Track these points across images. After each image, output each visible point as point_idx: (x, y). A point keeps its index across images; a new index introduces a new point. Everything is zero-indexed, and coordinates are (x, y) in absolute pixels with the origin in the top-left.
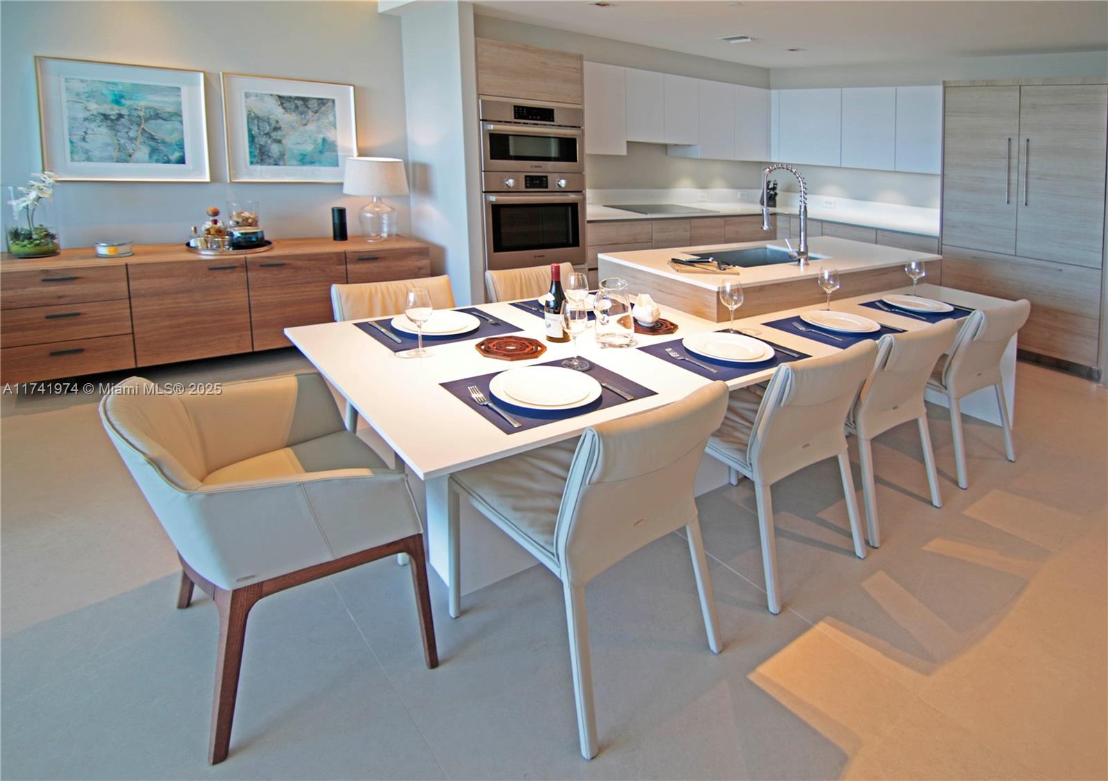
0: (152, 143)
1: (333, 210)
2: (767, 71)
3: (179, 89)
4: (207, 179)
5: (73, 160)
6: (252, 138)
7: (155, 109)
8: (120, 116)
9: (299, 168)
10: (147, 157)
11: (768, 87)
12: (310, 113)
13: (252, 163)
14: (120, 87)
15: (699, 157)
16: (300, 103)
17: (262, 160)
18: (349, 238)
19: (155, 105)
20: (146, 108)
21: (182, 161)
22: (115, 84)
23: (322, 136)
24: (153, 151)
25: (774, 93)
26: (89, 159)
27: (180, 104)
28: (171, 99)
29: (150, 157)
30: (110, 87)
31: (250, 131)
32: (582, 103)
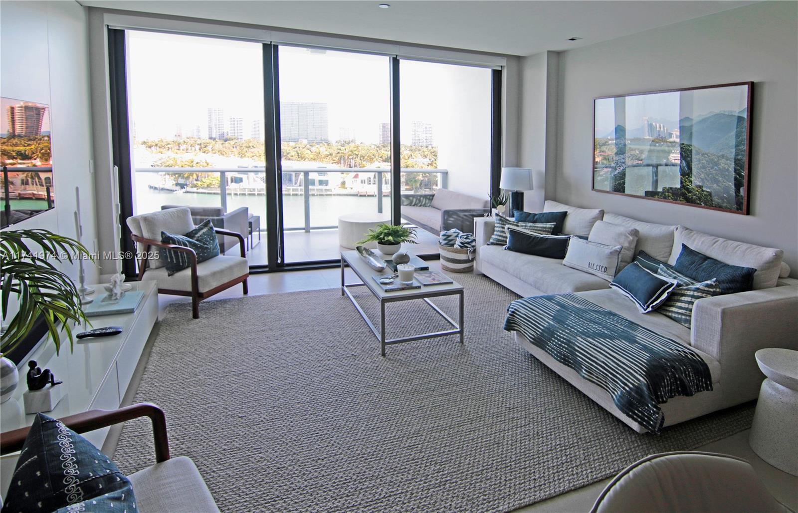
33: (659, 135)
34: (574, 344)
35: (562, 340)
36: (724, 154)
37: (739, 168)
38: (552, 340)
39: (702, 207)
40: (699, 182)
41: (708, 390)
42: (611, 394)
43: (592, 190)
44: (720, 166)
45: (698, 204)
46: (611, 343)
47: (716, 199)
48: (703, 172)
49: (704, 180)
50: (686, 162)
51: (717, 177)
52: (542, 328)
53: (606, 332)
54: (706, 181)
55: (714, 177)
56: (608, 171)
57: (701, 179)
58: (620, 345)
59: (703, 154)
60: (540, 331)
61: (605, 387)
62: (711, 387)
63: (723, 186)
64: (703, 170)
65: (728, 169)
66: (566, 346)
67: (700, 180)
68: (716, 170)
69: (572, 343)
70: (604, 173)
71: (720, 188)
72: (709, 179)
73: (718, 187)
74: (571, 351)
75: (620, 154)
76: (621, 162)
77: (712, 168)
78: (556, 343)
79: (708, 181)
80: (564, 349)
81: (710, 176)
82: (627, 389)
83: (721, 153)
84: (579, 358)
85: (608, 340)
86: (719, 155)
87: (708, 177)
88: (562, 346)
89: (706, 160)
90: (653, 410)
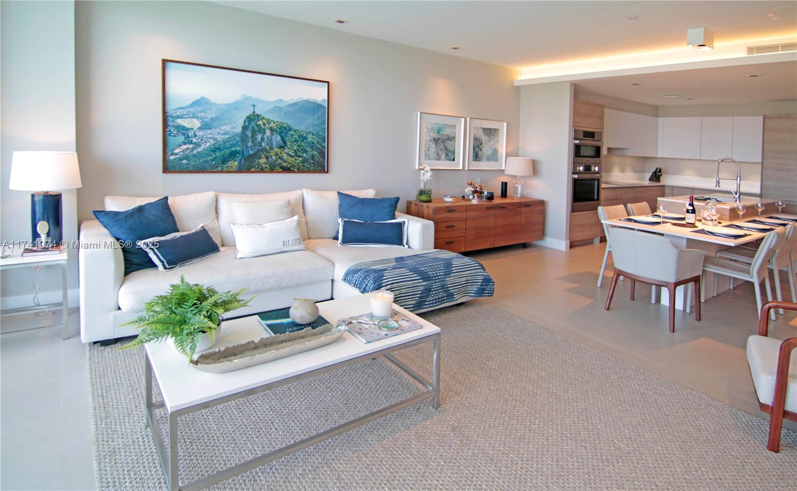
0: (446, 151)
1: (502, 183)
2: (657, 107)
3: (455, 126)
4: (461, 168)
5: (425, 159)
6: (474, 148)
7: (448, 135)
8: (439, 139)
9: (487, 163)
10: (444, 158)
11: (657, 116)
12: (492, 136)
13: (473, 160)
14: (440, 126)
15: (632, 155)
16: (489, 131)
17: (476, 159)
18: (508, 197)
19: (448, 133)
20: (446, 135)
21: (454, 160)
22: (438, 124)
23: (494, 147)
24: (447, 155)
25: (661, 120)
26: (429, 159)
27: (455, 133)
28: (453, 131)
29: (445, 158)
30: (437, 125)
31: (474, 145)
32: (603, 129)
33: (254, 112)
36: (311, 131)
37: (320, 141)
39: (296, 172)
43: (164, 171)
44: (308, 140)
47: (306, 165)
48: (295, 145)
50: (281, 136)
51: (306, 148)
54: (298, 152)
55: (304, 149)
56: (188, 149)
59: (295, 131)
63: (310, 155)
64: (295, 143)
65: (314, 142)
67: (293, 151)
68: (305, 142)
70: (181, 150)
71: (308, 156)
72: (300, 150)
75: (205, 129)
76: (206, 138)
77: (302, 141)
80: (441, 293)
81: (301, 148)
86: (307, 131)
87: (299, 148)
89: (297, 135)
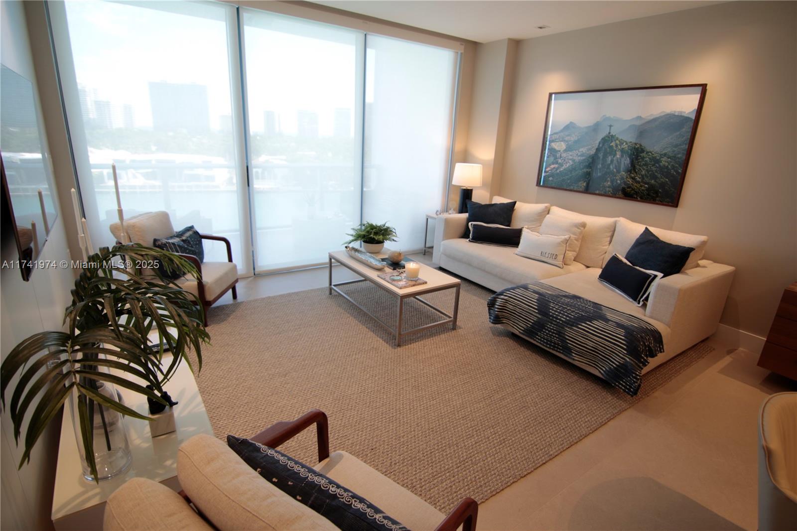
34: (564, 334)
35: (552, 331)
36: (666, 153)
38: (542, 331)
40: (640, 178)
41: (661, 352)
42: (598, 370)
43: (537, 185)
44: (661, 164)
45: (635, 198)
46: (591, 326)
47: (652, 194)
48: (644, 169)
49: (645, 177)
50: (630, 159)
51: (656, 174)
52: (533, 321)
53: (584, 314)
55: (653, 174)
56: (554, 168)
57: (641, 175)
58: (599, 326)
59: (648, 153)
60: (531, 324)
61: (594, 365)
62: (663, 349)
63: (660, 182)
64: (645, 167)
65: (667, 167)
66: (557, 336)
68: (657, 167)
69: (562, 333)
70: (550, 169)
71: (657, 184)
72: (648, 175)
73: (655, 183)
74: (561, 340)
75: (568, 151)
76: (568, 159)
77: (654, 165)
78: (547, 333)
79: (647, 177)
80: (555, 338)
81: (650, 173)
82: (615, 366)
83: (664, 152)
84: (569, 345)
85: (588, 323)
86: (662, 153)
87: (648, 173)
88: (553, 336)
89: (649, 158)
90: (634, 381)
